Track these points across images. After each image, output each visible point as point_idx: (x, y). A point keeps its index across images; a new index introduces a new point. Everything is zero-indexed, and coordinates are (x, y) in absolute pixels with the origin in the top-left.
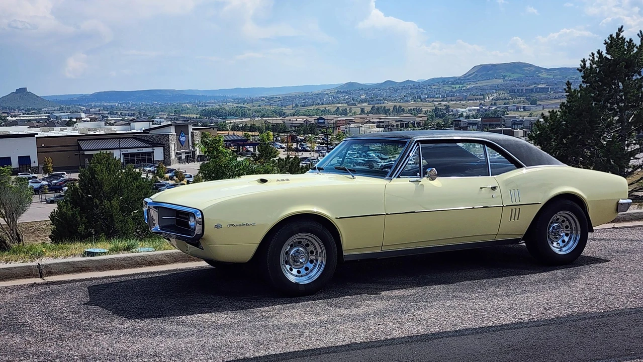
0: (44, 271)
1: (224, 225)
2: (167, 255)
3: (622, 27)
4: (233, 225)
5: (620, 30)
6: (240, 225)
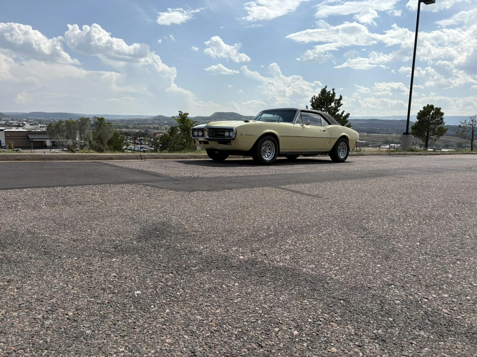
0: (143, 158)
1: (244, 134)
2: (188, 155)
4: (247, 135)
5: (326, 87)
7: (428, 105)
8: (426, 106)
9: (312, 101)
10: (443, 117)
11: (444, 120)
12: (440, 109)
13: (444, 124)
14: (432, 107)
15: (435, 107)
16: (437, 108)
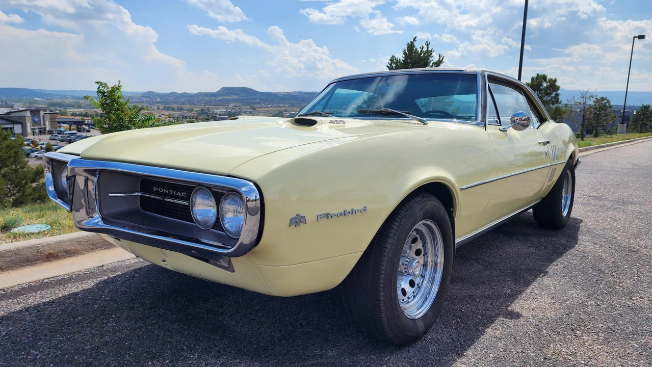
1: (310, 217)
3: (416, 37)
4: (327, 216)
6: (341, 214)
7: (538, 75)
8: (535, 76)
9: (391, 65)
10: (559, 92)
11: (561, 98)
12: (555, 81)
13: (561, 102)
14: (544, 78)
15: (548, 78)
16: (551, 80)
